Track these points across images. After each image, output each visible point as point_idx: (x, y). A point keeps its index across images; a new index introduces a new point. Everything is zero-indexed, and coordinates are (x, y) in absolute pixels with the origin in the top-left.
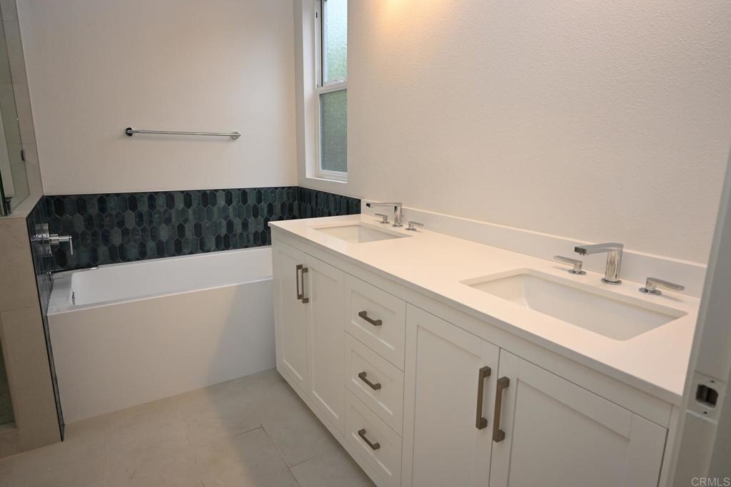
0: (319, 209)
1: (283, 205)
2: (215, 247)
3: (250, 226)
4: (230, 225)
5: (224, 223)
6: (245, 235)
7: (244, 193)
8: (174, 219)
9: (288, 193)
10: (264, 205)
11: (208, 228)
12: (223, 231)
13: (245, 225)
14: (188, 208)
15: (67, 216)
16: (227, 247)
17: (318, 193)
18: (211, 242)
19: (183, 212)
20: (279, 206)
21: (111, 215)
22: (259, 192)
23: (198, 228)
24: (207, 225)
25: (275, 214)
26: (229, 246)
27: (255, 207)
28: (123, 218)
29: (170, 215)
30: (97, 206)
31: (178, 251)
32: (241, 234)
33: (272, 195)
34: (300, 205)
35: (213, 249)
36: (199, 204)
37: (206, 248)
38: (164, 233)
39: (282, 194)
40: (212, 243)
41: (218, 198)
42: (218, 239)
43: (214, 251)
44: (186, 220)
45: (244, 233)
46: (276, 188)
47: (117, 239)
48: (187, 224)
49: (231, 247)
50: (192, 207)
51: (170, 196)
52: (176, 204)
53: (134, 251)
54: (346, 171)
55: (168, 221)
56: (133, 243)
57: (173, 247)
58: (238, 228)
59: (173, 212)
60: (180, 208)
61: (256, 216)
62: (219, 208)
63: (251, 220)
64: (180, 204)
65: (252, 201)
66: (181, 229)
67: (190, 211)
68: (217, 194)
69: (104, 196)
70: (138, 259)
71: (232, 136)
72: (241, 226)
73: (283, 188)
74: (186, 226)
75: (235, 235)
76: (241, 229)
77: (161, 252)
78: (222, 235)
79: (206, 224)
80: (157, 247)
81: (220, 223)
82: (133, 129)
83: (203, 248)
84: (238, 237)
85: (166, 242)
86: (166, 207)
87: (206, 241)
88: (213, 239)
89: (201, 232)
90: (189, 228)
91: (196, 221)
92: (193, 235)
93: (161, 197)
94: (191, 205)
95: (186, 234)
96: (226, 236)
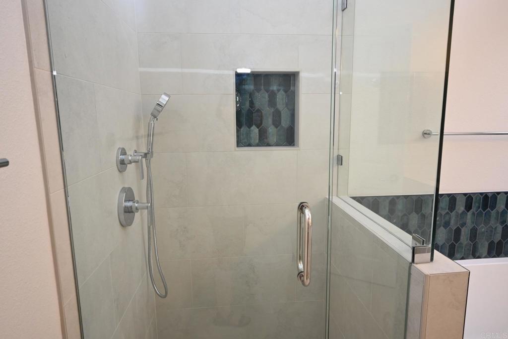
2: (486, 253)
5: (500, 228)
8: (452, 222)
11: (483, 233)
12: (498, 237)
14: (468, 211)
16: (498, 255)
18: (484, 248)
19: (463, 215)
21: (398, 217)
23: (474, 234)
26: (501, 253)
28: (408, 219)
29: (450, 218)
31: (451, 256)
35: (483, 256)
36: (479, 207)
37: (477, 255)
38: (442, 236)
40: (484, 250)
42: (491, 245)
43: (485, 257)
44: (464, 224)
48: (464, 228)
55: (447, 224)
57: (446, 251)
59: (453, 214)
60: (460, 212)
64: (460, 207)
66: (458, 232)
67: (469, 215)
68: (498, 196)
69: (395, 198)
74: (463, 230)
78: (496, 241)
79: (482, 228)
81: (496, 228)
83: (475, 254)
85: (442, 246)
86: (447, 211)
87: (479, 246)
88: (487, 244)
89: (475, 236)
90: (465, 232)
91: (473, 226)
92: (467, 240)
93: (444, 199)
94: (471, 209)
95: (462, 238)
96: (500, 243)
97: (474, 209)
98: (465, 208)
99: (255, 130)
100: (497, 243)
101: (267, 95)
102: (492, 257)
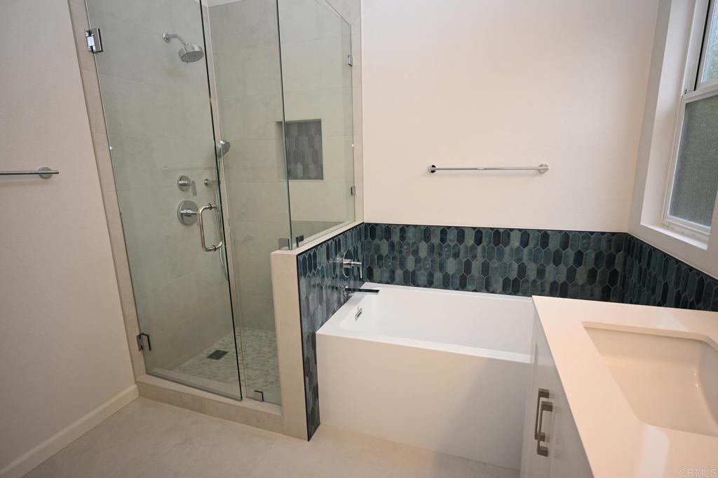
0: (650, 274)
1: (599, 256)
2: (501, 289)
3: (547, 274)
4: (522, 270)
5: (515, 266)
6: (539, 283)
7: (544, 235)
8: (462, 254)
9: (609, 241)
10: (570, 253)
11: (496, 268)
12: (513, 275)
13: (541, 273)
14: (478, 245)
15: (377, 241)
16: (515, 292)
17: (653, 250)
18: (498, 283)
19: (473, 249)
20: (593, 256)
21: (408, 244)
22: (566, 236)
23: (485, 268)
24: (496, 265)
25: (585, 265)
26: (518, 291)
27: (556, 252)
28: (418, 247)
29: (459, 250)
30: (398, 235)
31: (463, 287)
32: (534, 281)
33: (584, 241)
34: (625, 258)
35: (498, 291)
37: (491, 289)
38: (452, 266)
39: (599, 241)
40: (499, 286)
41: (512, 238)
42: (506, 282)
44: (475, 257)
45: (538, 280)
46: (592, 233)
47: (410, 264)
48: (475, 261)
49: (520, 293)
50: (482, 244)
51: (461, 231)
52: (466, 241)
53: (423, 278)
54: (710, 226)
55: (456, 255)
56: (423, 271)
57: (457, 282)
58: (532, 273)
59: (462, 247)
60: (470, 245)
61: (557, 264)
62: (512, 249)
63: (550, 268)
64: (470, 240)
65: (554, 245)
66: (468, 265)
67: (479, 249)
68: (512, 233)
70: (425, 286)
71: (539, 170)
72: (535, 272)
73: (603, 233)
74: (474, 263)
75: (527, 281)
76: (535, 275)
77: (446, 284)
78: (512, 279)
79: (494, 264)
80: (444, 278)
81: (510, 265)
82: (437, 167)
83: (487, 288)
84: (530, 284)
85: (452, 276)
86: (456, 242)
87: (493, 282)
88: (501, 281)
89: (488, 271)
90: (476, 265)
91: (484, 260)
92: (479, 273)
93: (452, 232)
94: (481, 243)
95: (473, 270)
96: (515, 281)
97: (484, 243)
98: (475, 242)
99: (300, 166)
100: (513, 281)
101: (307, 138)
102: (508, 294)
